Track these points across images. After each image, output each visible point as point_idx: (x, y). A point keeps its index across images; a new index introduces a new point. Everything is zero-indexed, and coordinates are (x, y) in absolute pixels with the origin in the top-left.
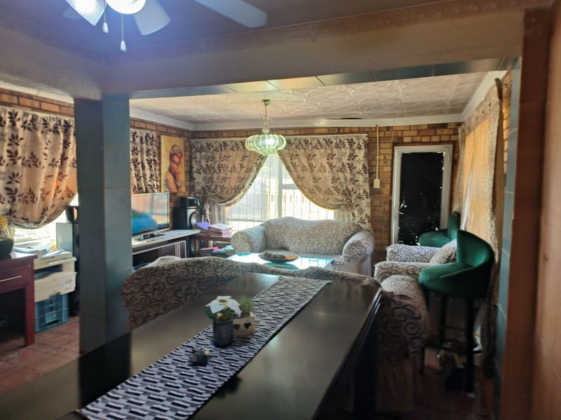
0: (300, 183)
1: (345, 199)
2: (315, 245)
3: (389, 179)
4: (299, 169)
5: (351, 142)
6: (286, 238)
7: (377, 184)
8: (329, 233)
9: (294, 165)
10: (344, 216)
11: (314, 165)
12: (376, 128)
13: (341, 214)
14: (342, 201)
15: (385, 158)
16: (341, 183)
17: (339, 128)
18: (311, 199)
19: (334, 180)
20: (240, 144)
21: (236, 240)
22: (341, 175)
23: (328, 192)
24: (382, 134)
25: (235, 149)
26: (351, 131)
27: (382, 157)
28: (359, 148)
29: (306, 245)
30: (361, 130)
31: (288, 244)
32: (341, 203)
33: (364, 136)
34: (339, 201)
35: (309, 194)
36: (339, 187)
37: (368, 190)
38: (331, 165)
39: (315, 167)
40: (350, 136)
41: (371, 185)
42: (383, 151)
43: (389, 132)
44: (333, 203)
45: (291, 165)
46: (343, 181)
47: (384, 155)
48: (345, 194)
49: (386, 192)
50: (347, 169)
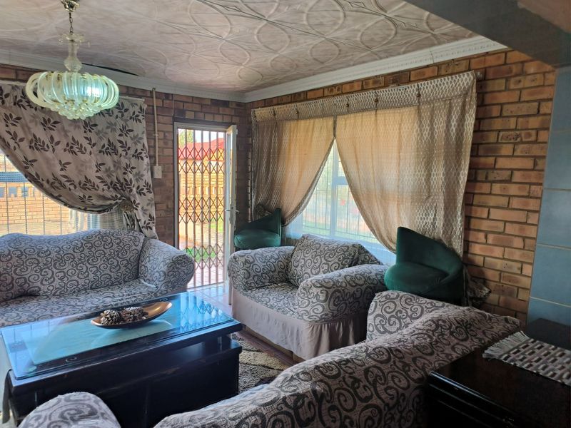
0: (32, 171)
1: (119, 196)
2: (91, 276)
3: (172, 166)
4: (25, 145)
5: (121, 108)
6: (29, 273)
7: (158, 173)
8: (107, 251)
10: (112, 221)
11: (56, 140)
12: (151, 92)
14: (114, 198)
15: (165, 136)
16: (107, 170)
18: (57, 198)
19: (98, 166)
22: (108, 159)
23: (86, 184)
24: (160, 103)
28: (136, 119)
29: (76, 278)
31: (37, 284)
32: (113, 202)
33: (141, 101)
34: (109, 199)
37: (150, 182)
39: (57, 143)
41: (152, 174)
43: (168, 102)
44: (101, 203)
46: (112, 168)
47: (164, 132)
48: (115, 188)
49: (169, 184)
50: (120, 150)
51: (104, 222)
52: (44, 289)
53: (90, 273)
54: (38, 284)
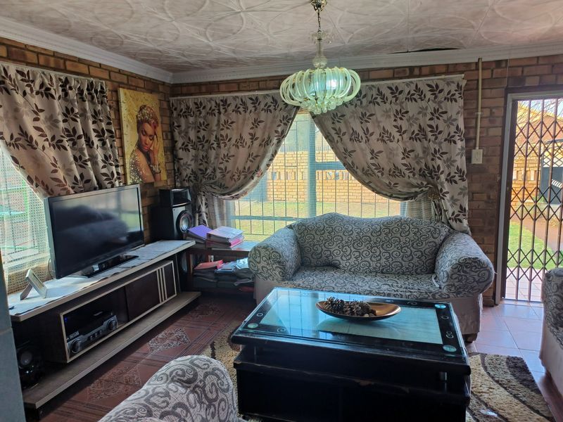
0: (349, 161)
1: (425, 183)
2: (383, 260)
3: (499, 148)
4: (346, 138)
5: (435, 90)
6: (334, 248)
7: (478, 157)
8: (403, 239)
9: (338, 132)
10: (419, 209)
11: (371, 131)
12: (477, 64)
13: (415, 206)
14: (419, 186)
15: (492, 113)
16: (416, 157)
17: (412, 68)
18: (367, 185)
19: (406, 153)
20: (249, 103)
21: (258, 260)
22: (418, 146)
23: (395, 172)
24: (487, 74)
25: (241, 110)
26: (433, 71)
27: (487, 112)
28: (451, 98)
29: (368, 259)
30: (450, 69)
31: (337, 258)
32: (417, 190)
33: (459, 78)
34: (416, 187)
35: (364, 177)
36: (414, 165)
37: (465, 169)
38: (399, 129)
39: (372, 134)
40: (433, 80)
41: (469, 159)
42: (489, 103)
43: (499, 70)
44: (405, 190)
45: (333, 132)
46: (421, 155)
47: (491, 108)
48: (424, 176)
49: (493, 170)
50: (430, 135)
51: (411, 209)
52: (343, 263)
53: (383, 257)
54: (339, 258)
